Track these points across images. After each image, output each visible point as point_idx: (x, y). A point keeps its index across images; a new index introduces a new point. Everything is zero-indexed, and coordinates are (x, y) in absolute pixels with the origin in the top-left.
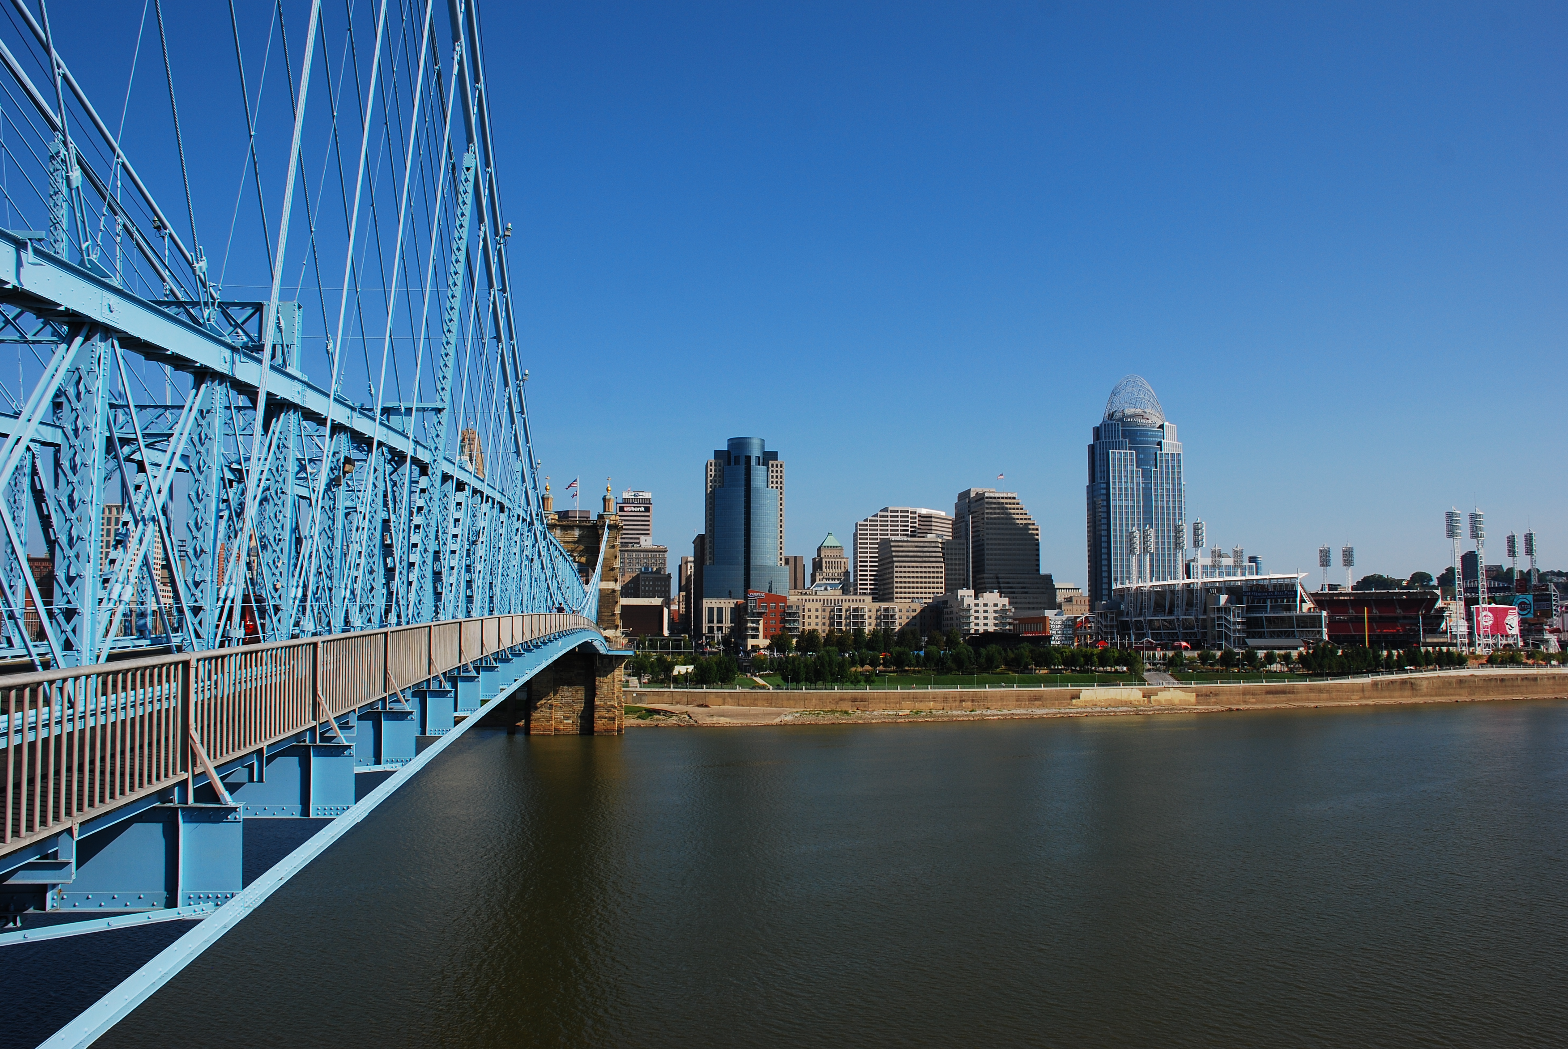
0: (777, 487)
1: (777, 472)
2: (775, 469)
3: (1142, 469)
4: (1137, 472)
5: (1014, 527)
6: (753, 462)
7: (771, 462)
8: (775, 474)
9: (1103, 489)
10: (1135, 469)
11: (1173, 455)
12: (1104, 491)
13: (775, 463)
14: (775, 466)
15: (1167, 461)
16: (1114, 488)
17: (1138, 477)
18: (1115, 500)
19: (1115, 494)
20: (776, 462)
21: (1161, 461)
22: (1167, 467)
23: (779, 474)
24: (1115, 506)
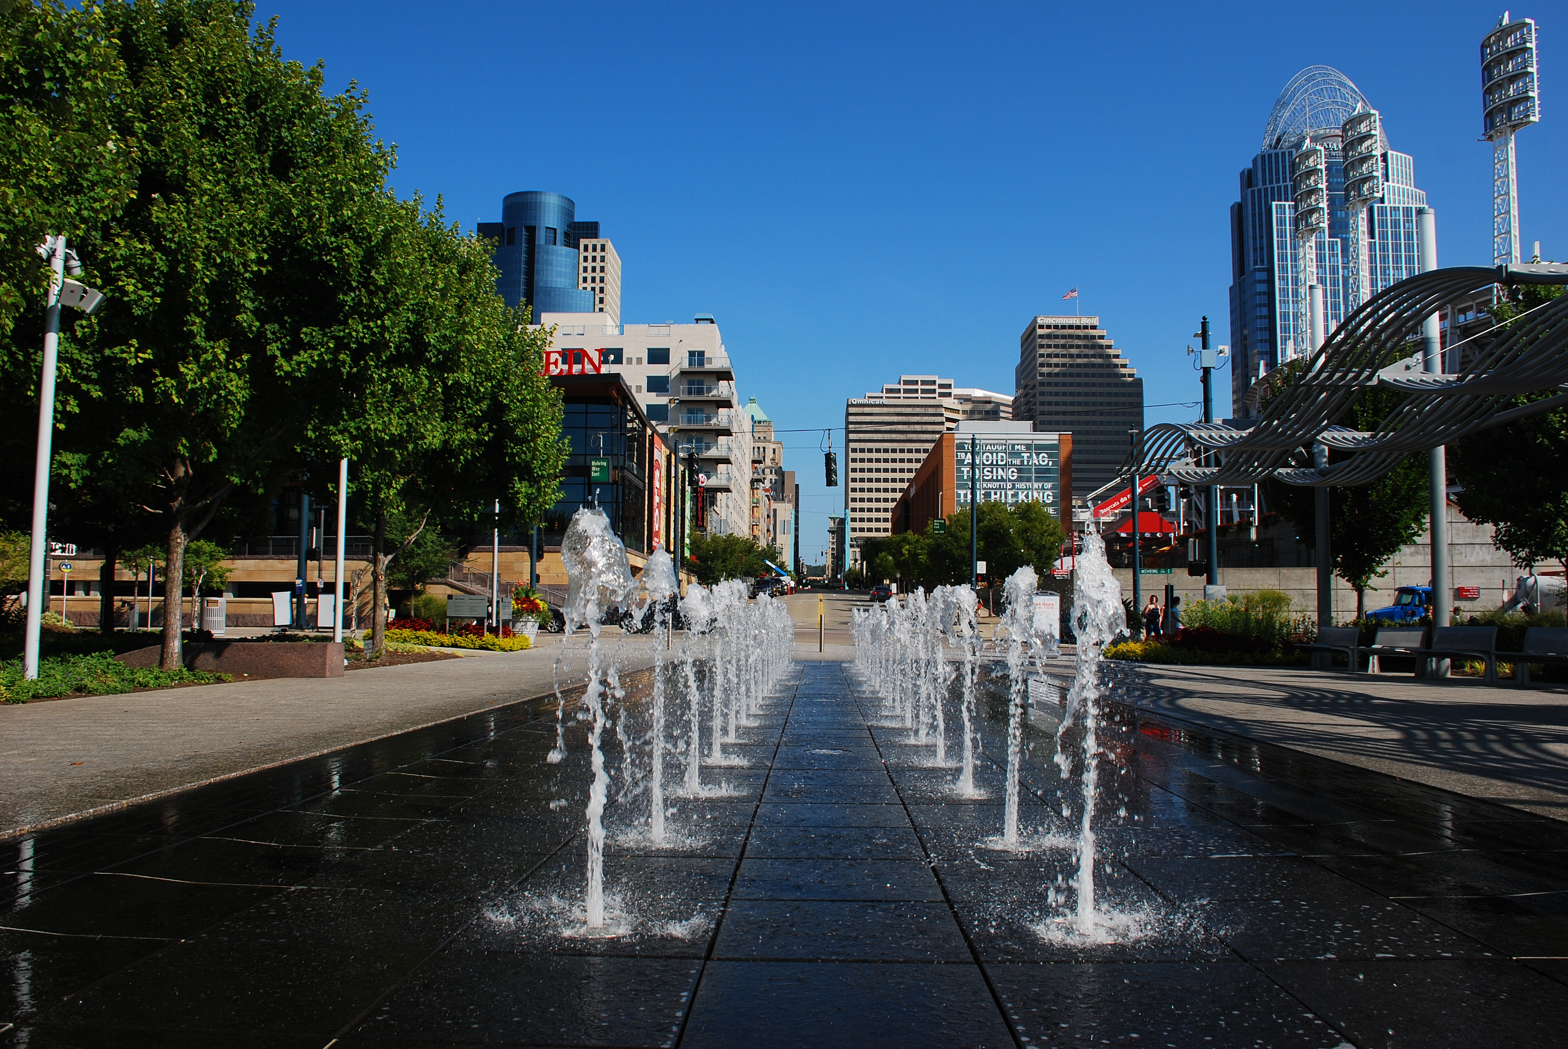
0: (593, 289)
1: (594, 259)
2: (590, 254)
3: (1342, 239)
4: (1332, 246)
5: (1114, 380)
6: (541, 237)
7: (583, 242)
8: (590, 265)
9: (1259, 282)
10: (1327, 239)
11: (1407, 211)
12: (1262, 288)
13: (590, 242)
14: (590, 248)
15: (1396, 224)
16: (1283, 279)
17: (1333, 256)
18: (1284, 302)
19: (1285, 292)
20: (594, 241)
21: (1383, 224)
22: (1396, 236)
23: (598, 264)
24: (1285, 316)
